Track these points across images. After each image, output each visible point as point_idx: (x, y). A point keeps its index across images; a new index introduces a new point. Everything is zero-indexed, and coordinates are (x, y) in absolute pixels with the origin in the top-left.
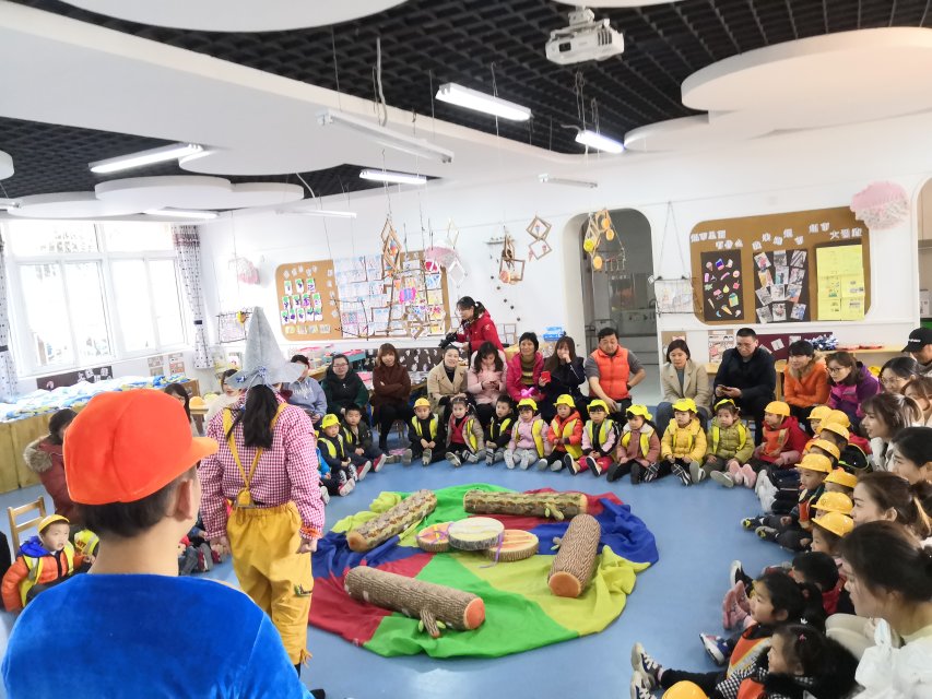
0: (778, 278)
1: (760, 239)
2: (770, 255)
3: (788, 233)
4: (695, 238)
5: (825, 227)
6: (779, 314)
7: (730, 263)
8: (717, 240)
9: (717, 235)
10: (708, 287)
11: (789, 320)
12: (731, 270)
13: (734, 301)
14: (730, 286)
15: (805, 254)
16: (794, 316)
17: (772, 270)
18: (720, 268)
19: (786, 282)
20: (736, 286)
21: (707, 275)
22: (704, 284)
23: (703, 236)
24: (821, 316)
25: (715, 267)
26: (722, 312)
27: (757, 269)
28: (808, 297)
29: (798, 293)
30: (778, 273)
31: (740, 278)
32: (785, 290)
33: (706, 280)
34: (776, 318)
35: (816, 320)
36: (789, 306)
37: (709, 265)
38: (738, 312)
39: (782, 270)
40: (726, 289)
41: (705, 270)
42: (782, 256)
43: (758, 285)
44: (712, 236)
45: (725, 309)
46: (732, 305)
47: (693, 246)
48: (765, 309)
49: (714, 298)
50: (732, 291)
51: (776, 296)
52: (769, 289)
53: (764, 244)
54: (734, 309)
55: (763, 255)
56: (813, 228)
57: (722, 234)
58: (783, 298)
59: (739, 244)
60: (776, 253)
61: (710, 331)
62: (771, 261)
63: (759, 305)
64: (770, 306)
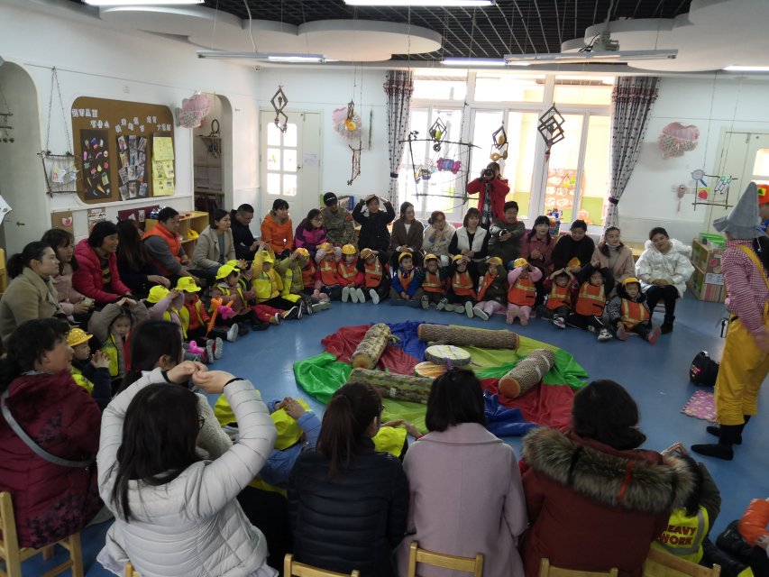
0: (132, 161)
1: (120, 124)
2: (127, 138)
3: (136, 120)
4: (76, 115)
5: (155, 119)
6: (133, 192)
7: (102, 142)
8: (92, 118)
9: (91, 113)
10: (87, 166)
11: (139, 197)
12: (102, 150)
13: (105, 180)
14: (102, 167)
15: (145, 140)
16: (141, 194)
17: (128, 151)
18: (95, 146)
19: (137, 163)
20: (106, 165)
21: (85, 153)
22: (84, 162)
23: (82, 112)
24: (156, 193)
25: (92, 145)
26: (98, 191)
27: (119, 151)
28: (148, 178)
29: (142, 174)
30: (131, 155)
31: (108, 158)
32: (136, 171)
33: (85, 159)
34: (132, 196)
35: (152, 196)
36: (138, 184)
37: (87, 143)
38: (108, 191)
39: (134, 154)
40: (100, 169)
41: (84, 148)
42: (134, 140)
43: (120, 166)
44: (88, 114)
45: (100, 188)
46: (104, 184)
47: (75, 120)
48: (124, 188)
49: (91, 175)
50: (104, 170)
51: (131, 177)
52: (126, 168)
53: (122, 127)
54: (105, 187)
55: (122, 138)
56: (149, 119)
57: (95, 113)
58: (134, 178)
59: (107, 125)
60: (131, 137)
61: (89, 210)
62: (128, 145)
63: (121, 184)
64: (128, 184)
